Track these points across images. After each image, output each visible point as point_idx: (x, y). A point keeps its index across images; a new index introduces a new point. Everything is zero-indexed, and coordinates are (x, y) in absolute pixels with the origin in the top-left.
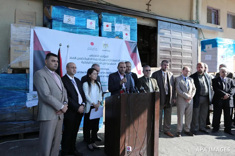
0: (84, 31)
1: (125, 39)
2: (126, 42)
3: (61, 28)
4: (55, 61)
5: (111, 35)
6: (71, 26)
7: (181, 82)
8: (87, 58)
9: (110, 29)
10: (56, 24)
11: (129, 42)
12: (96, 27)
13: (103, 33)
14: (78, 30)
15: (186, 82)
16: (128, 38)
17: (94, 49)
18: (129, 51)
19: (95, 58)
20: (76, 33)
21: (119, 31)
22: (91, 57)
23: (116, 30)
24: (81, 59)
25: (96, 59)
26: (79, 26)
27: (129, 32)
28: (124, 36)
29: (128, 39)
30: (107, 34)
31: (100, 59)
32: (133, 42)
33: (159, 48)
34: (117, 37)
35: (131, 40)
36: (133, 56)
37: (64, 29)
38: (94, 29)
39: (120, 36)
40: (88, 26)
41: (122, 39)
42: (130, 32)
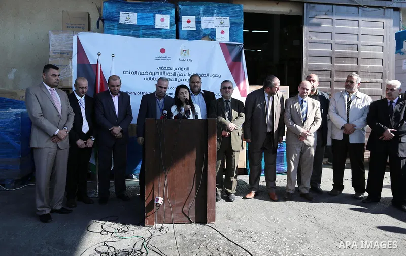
0: (152, 32)
1: (220, 40)
2: (222, 45)
3: (116, 32)
4: (56, 75)
5: (196, 35)
6: (131, 27)
7: (293, 106)
8: (153, 72)
9: (193, 26)
10: (109, 26)
11: (227, 44)
12: (171, 25)
13: (181, 33)
14: (141, 32)
15: (302, 108)
16: (226, 38)
17: (165, 59)
18: (227, 58)
19: (167, 71)
20: (138, 36)
21: (210, 27)
22: (160, 71)
23: (203, 26)
24: (144, 74)
25: (167, 74)
26: (142, 26)
27: (228, 28)
28: (218, 35)
29: (225, 40)
30: (187, 35)
31: (175, 73)
32: (235, 45)
33: (306, 53)
34: (207, 37)
35: (230, 41)
36: (234, 67)
37: (120, 32)
38: (168, 28)
39: (211, 35)
40: (158, 24)
41: (216, 40)
42: (230, 29)
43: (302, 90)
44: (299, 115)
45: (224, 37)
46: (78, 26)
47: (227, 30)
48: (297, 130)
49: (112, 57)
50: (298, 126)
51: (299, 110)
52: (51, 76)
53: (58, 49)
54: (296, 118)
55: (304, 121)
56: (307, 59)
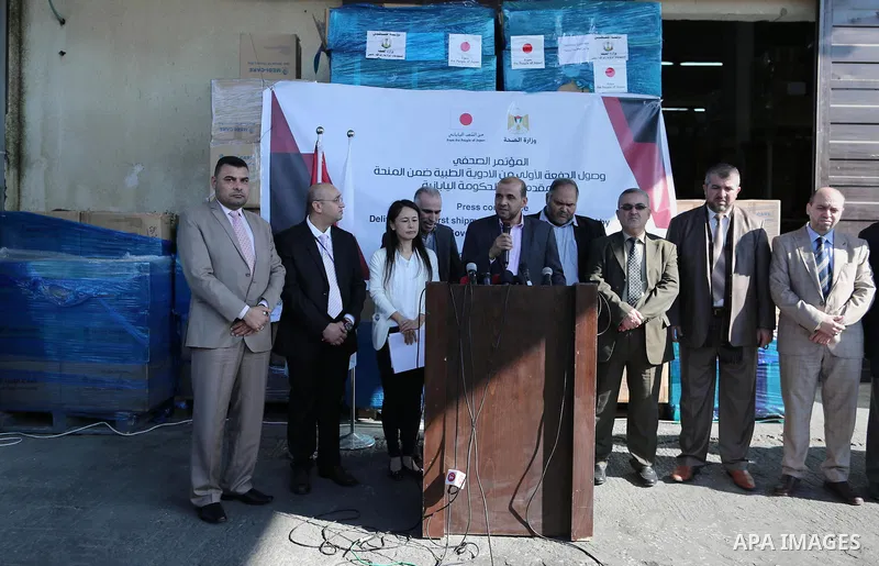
0: (442, 75)
1: (605, 90)
2: (609, 102)
3: (358, 77)
4: (234, 179)
5: (545, 79)
6: (392, 65)
7: (794, 254)
8: (444, 169)
9: (537, 59)
10: (343, 66)
11: (622, 100)
12: (485, 58)
13: (509, 78)
14: (415, 77)
15: (819, 259)
16: (618, 85)
17: (472, 138)
18: (620, 136)
19: (475, 168)
20: (408, 86)
21: (578, 60)
22: (460, 167)
23: (563, 58)
24: (423, 174)
25: (477, 173)
26: (419, 61)
27: (624, 61)
28: (600, 79)
29: (616, 90)
30: (525, 80)
31: (495, 172)
32: (640, 101)
34: (571, 85)
35: (629, 91)
36: (638, 154)
37: (373, 78)
38: (479, 65)
39: (583, 80)
40: (455, 58)
41: (592, 91)
42: (629, 63)
43: (820, 213)
44: (810, 276)
45: (614, 83)
46: (274, 67)
47: (621, 67)
48: (808, 315)
49: (349, 136)
50: (809, 307)
51: (811, 265)
52: (223, 181)
53: (229, 120)
54: (803, 287)
55: (826, 294)
56: (826, 130)
